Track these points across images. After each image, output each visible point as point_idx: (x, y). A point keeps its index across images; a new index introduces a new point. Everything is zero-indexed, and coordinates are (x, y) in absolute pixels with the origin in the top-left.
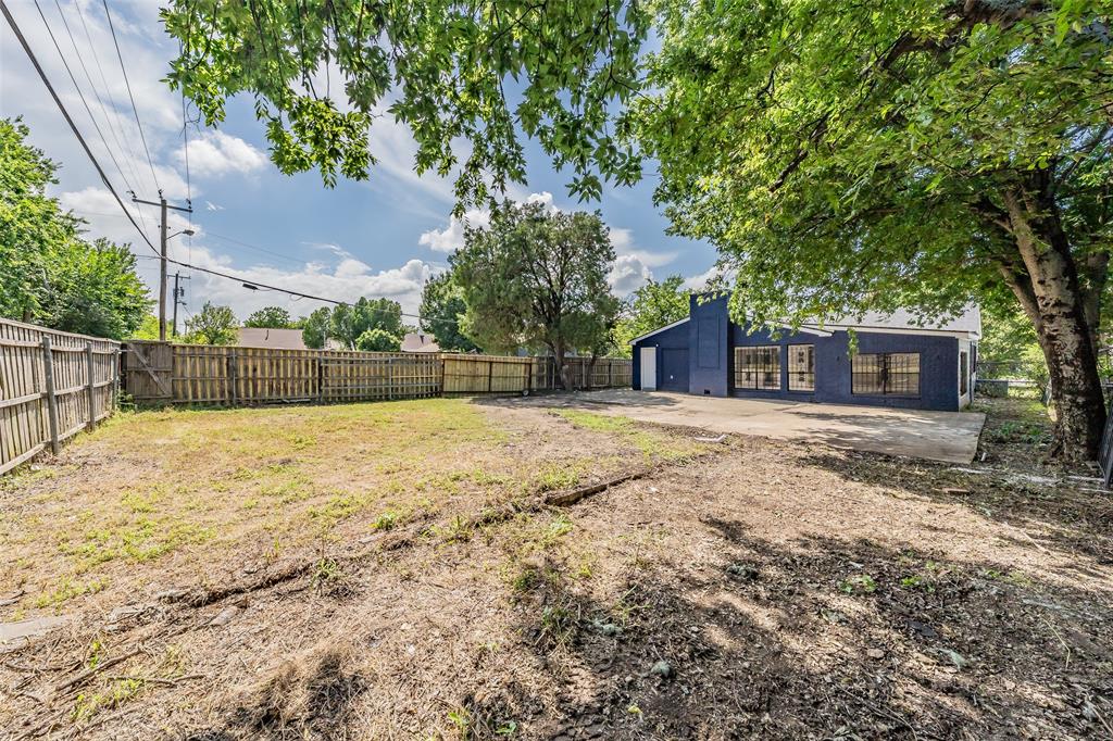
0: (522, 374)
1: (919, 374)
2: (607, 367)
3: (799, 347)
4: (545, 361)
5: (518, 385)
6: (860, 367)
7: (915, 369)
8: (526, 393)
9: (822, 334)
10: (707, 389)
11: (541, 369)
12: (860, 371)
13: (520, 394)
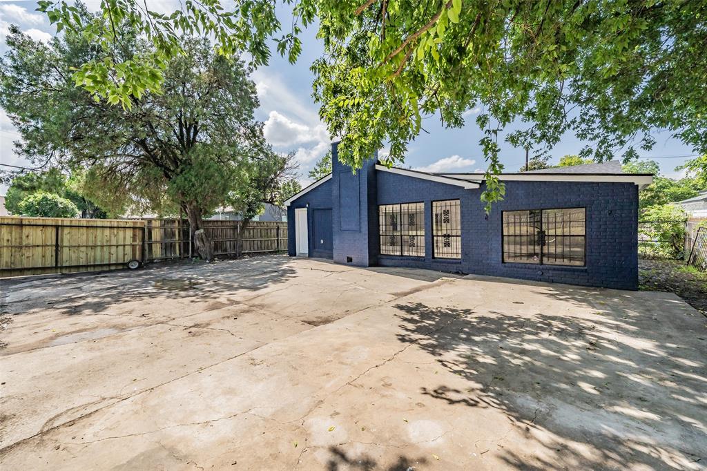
0: (129, 241)
1: (585, 236)
2: (274, 232)
3: (443, 203)
4: (176, 224)
5: (117, 255)
6: (512, 229)
7: (579, 230)
8: (135, 265)
9: (468, 186)
10: (350, 256)
11: (168, 234)
12: (511, 232)
13: (124, 267)
